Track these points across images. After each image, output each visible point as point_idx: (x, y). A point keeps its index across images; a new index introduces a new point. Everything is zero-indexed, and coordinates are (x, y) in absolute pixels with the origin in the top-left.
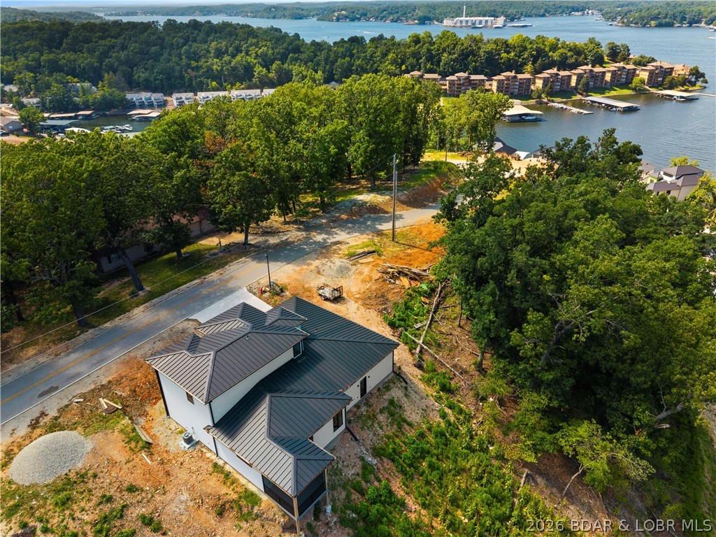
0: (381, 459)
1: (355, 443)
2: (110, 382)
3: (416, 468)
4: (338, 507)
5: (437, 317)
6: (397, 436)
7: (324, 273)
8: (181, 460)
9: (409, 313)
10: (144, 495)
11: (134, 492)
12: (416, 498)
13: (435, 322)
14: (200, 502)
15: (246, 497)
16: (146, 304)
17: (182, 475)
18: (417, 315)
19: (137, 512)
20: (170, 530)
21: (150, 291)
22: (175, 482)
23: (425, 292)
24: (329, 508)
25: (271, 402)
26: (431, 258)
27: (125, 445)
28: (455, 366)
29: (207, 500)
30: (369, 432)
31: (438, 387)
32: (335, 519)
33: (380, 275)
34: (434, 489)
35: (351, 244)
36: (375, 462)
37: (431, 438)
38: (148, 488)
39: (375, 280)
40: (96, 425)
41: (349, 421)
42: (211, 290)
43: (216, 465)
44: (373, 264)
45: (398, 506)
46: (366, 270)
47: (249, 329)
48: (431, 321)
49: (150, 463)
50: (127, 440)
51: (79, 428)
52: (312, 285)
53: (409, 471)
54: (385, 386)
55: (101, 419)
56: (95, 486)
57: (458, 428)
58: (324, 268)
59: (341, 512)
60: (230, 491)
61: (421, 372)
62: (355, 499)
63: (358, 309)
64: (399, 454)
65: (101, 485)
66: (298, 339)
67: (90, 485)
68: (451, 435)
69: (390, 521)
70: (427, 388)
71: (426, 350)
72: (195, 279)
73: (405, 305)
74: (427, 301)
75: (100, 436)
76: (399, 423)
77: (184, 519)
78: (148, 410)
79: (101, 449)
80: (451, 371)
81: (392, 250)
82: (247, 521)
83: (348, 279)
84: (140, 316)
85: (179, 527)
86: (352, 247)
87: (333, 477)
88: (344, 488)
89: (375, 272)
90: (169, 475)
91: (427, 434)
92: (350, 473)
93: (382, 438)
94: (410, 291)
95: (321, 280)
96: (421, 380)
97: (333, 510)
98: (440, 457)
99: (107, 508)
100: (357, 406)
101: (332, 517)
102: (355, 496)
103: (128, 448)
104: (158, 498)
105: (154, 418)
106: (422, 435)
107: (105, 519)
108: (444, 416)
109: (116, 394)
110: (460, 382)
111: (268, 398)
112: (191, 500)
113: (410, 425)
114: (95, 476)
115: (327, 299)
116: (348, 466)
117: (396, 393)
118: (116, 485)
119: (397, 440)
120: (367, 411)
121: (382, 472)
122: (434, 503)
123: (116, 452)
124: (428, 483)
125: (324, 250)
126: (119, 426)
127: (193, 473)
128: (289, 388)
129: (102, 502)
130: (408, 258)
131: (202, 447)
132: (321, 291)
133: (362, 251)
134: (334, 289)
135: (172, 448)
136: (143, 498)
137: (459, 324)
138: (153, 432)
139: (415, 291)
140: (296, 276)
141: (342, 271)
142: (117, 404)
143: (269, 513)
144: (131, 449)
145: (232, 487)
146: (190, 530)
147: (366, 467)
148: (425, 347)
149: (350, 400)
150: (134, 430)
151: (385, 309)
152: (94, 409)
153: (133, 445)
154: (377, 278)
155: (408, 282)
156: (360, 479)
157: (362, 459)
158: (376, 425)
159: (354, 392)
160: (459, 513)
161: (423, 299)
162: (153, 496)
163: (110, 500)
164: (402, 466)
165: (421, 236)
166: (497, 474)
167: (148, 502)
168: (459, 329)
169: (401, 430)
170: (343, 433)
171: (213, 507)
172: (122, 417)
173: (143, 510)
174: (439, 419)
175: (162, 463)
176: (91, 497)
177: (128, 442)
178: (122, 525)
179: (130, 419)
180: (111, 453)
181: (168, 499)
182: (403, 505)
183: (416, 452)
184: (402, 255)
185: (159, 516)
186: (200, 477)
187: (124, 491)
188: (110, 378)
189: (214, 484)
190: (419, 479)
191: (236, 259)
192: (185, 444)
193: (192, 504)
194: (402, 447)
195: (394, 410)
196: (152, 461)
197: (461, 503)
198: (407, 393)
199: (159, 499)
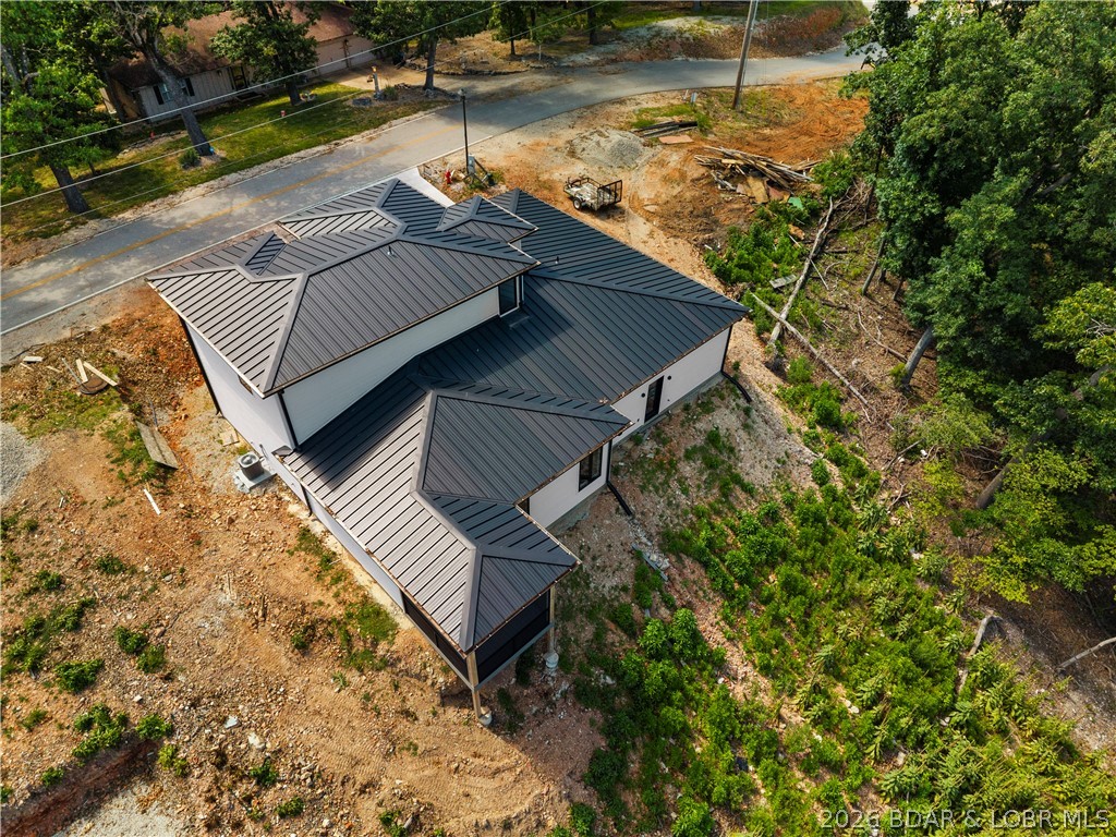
0: (680, 559)
1: (623, 520)
2: (105, 328)
3: (756, 587)
4: (574, 658)
5: (819, 270)
6: (718, 513)
7: (584, 155)
8: (230, 512)
9: (762, 255)
10: (135, 583)
11: (115, 572)
12: (749, 652)
13: (814, 278)
14: (260, 613)
15: (363, 618)
16: (212, 182)
17: (229, 547)
18: (777, 261)
19: (115, 619)
20: (183, 670)
21: (223, 159)
22: (210, 561)
23: (799, 215)
24: (552, 660)
25: (435, 409)
26: (813, 149)
27: (111, 466)
28: (851, 376)
29: (277, 611)
30: (657, 498)
31: (813, 416)
32: (565, 686)
33: (703, 170)
34: (789, 634)
35: (645, 105)
36: (665, 563)
37: (789, 522)
38: (146, 568)
39: (693, 181)
40: (57, 416)
41: (614, 470)
42: (346, 166)
43: (305, 533)
44: (691, 148)
45: (710, 667)
46: (674, 159)
47: (395, 234)
48: (807, 276)
49: (158, 512)
50: (116, 455)
51: (21, 418)
52: (556, 176)
53: (740, 590)
54: (701, 402)
55: (71, 403)
56: (29, 550)
57: (849, 507)
58: (584, 145)
59: (580, 671)
60: (329, 599)
61: (779, 381)
62: (613, 644)
63: (651, 235)
64: (720, 553)
65: (43, 549)
66: (513, 270)
67: (19, 547)
68: (835, 520)
69: (688, 698)
70: (790, 416)
71: (793, 336)
72: (319, 144)
73: (756, 235)
74: (802, 235)
75: (61, 439)
76: (728, 484)
77: (220, 646)
78: (181, 395)
79: (57, 468)
80: (843, 384)
81: (731, 125)
82: (361, 671)
83: (633, 173)
84: (195, 204)
85: (205, 665)
86: (646, 111)
87: (569, 591)
88: (591, 615)
89: (693, 163)
90: (199, 544)
91: (784, 512)
92: (607, 583)
93: (686, 513)
94: (766, 209)
95: (578, 169)
96: (777, 396)
97: (564, 663)
98: (809, 565)
99: (46, 603)
100: (636, 439)
101: (558, 680)
102: (614, 636)
103: (116, 474)
104: (167, 593)
105: (191, 413)
106: (772, 516)
107: (39, 627)
108: (822, 479)
109: (114, 354)
110: (859, 408)
111: (428, 399)
112: (241, 607)
113: (748, 490)
114: (33, 528)
115: (585, 208)
116: (603, 569)
117: (725, 419)
118: (77, 552)
119: (718, 522)
120: (658, 452)
121: (678, 587)
122: (787, 666)
123: (87, 480)
124: (777, 621)
125: (588, 110)
126: (106, 424)
127: (254, 544)
128: (481, 383)
129: (36, 590)
130: (765, 145)
131: (281, 490)
132: (575, 189)
133: (669, 120)
134: (604, 188)
135: (216, 485)
136: (132, 590)
137: (866, 289)
138: (182, 443)
139: (777, 211)
140: (524, 156)
141: (623, 156)
142: (110, 376)
143: (412, 660)
144: (122, 476)
145: (334, 589)
146: (229, 674)
147: (645, 577)
148: (792, 329)
149: (625, 424)
150: (136, 434)
151: (710, 241)
152: (61, 381)
153: (128, 467)
154: (696, 175)
155: (763, 190)
156: (629, 600)
157: (637, 555)
158: (674, 484)
159: (632, 407)
160: (840, 690)
161: (793, 229)
162: (155, 587)
163: (57, 585)
164: (725, 580)
165: (792, 106)
166: (929, 616)
167: (143, 599)
168: (864, 300)
169: (727, 501)
170: (600, 493)
171: (287, 627)
172: (115, 403)
173: (129, 617)
174: (810, 484)
175: (188, 514)
176: (16, 574)
177: (118, 460)
178: (76, 648)
179: (131, 410)
180: (77, 482)
181: (189, 597)
182: (719, 664)
183: (757, 553)
184: (751, 137)
185: (162, 634)
186: (267, 557)
187: (93, 568)
188: (107, 321)
189: (294, 576)
190: (757, 610)
191: (405, 114)
192: (244, 479)
193: (241, 615)
194: (727, 536)
195: (715, 454)
196: (164, 507)
197: (845, 670)
198: (749, 421)
199: (169, 594)
